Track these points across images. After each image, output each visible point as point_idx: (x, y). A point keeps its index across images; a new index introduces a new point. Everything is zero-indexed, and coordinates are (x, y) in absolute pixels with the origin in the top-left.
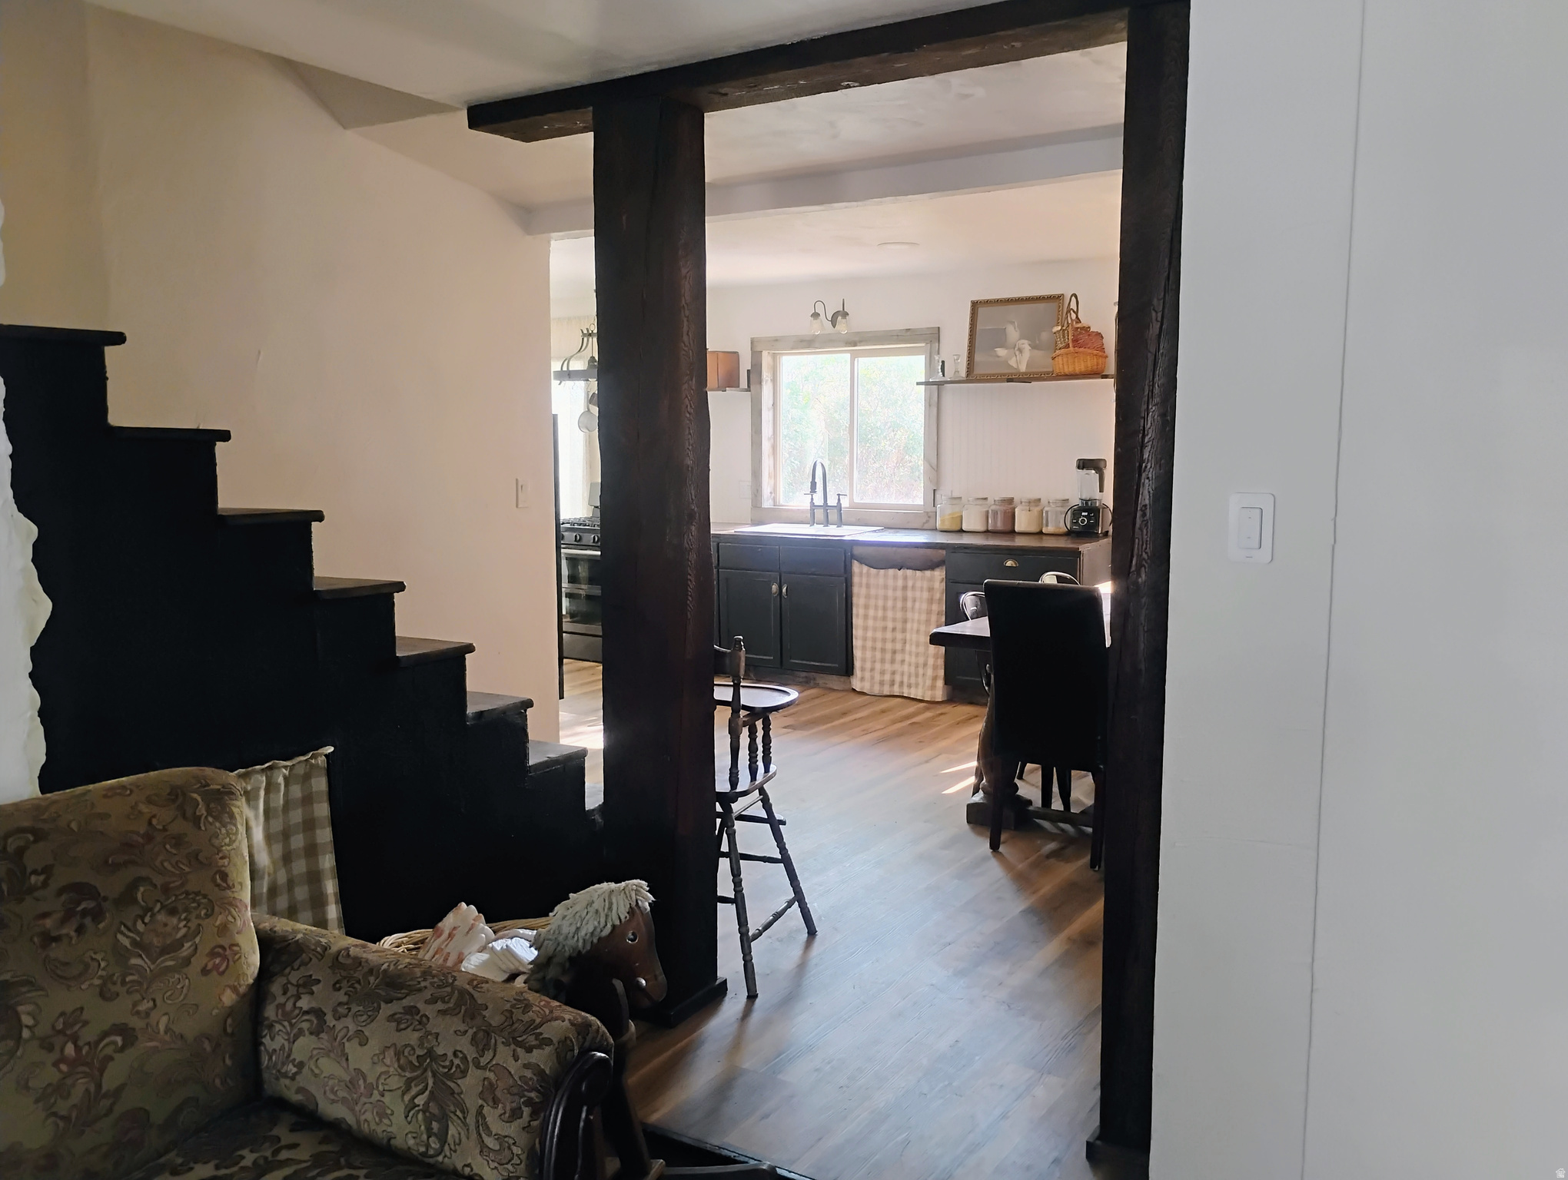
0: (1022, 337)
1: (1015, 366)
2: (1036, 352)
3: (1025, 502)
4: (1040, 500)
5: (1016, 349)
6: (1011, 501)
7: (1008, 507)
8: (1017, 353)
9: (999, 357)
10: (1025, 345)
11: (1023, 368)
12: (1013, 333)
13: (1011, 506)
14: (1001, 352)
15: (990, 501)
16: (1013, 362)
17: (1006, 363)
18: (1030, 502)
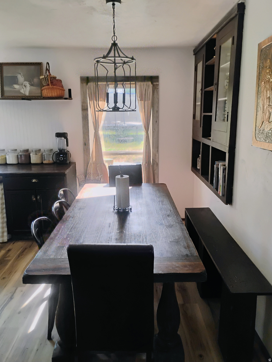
0: (25, 80)
1: (23, 93)
2: (32, 87)
3: (34, 151)
4: (40, 150)
5: (23, 85)
6: (27, 151)
7: (27, 153)
8: (24, 87)
9: (15, 88)
10: (27, 84)
11: (27, 94)
12: (21, 78)
13: (28, 153)
14: (16, 86)
15: (18, 151)
16: (22, 91)
17: (19, 92)
18: (36, 151)
